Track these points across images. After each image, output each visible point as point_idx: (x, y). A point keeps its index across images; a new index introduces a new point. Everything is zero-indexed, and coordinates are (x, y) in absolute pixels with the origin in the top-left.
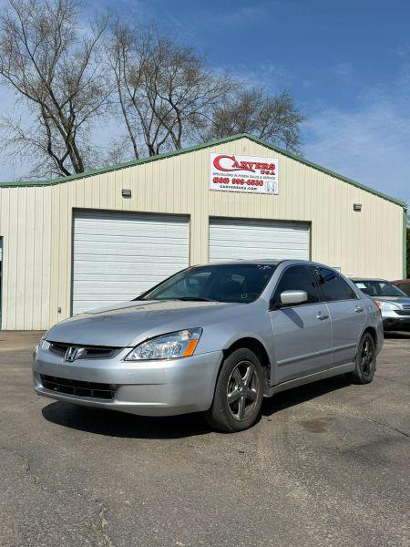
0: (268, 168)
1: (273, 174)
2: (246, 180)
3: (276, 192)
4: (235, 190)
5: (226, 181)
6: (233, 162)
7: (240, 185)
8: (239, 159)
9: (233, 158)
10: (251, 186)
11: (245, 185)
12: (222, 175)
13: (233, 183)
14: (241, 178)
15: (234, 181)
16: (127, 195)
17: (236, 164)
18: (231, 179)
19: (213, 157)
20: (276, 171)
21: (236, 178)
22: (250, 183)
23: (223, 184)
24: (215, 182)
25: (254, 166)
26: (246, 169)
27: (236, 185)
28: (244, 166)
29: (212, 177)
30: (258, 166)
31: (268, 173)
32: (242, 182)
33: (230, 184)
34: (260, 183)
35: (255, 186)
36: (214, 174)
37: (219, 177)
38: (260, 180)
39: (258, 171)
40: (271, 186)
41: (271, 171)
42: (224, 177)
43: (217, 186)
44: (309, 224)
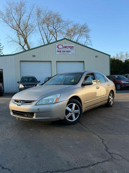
0: (72, 47)
1: (73, 49)
2: (66, 51)
3: (74, 54)
5: (61, 51)
7: (64, 52)
8: (64, 45)
9: (62, 45)
11: (66, 52)
12: (59, 50)
15: (63, 51)
17: (63, 47)
18: (62, 51)
19: (57, 45)
20: (74, 48)
22: (67, 52)
26: (66, 48)
27: (63, 52)
28: (65, 47)
29: (57, 51)
30: (69, 47)
31: (72, 49)
32: (65, 52)
33: (62, 52)
34: (70, 52)
39: (69, 48)
43: (58, 53)
44: (84, 62)
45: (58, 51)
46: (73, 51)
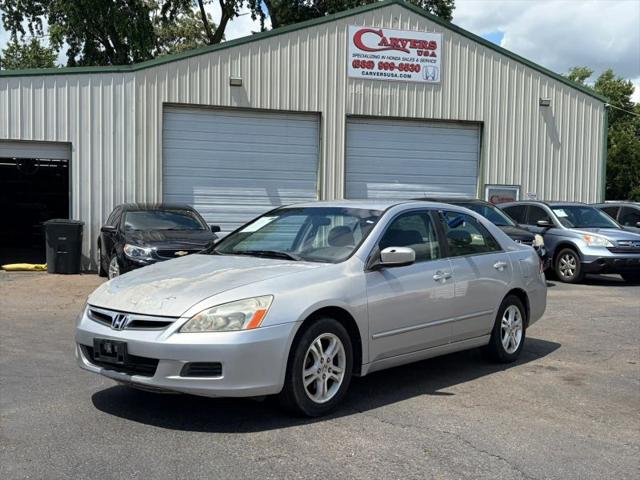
0: (425, 47)
1: (433, 55)
2: (397, 63)
3: (439, 80)
4: (383, 77)
5: (370, 65)
6: (379, 39)
7: (388, 71)
8: (388, 34)
9: (380, 33)
10: (403, 72)
11: (396, 71)
12: (366, 57)
13: (380, 68)
14: (390, 61)
15: (382, 66)
16: (236, 85)
17: (384, 42)
18: (376, 62)
19: (354, 30)
20: (438, 52)
21: (384, 61)
22: (402, 67)
23: (366, 70)
24: (355, 67)
25: (409, 43)
26: (398, 48)
27: (383, 71)
28: (395, 44)
29: (352, 59)
30: (414, 43)
31: (426, 54)
32: (391, 66)
33: (376, 69)
34: (416, 69)
35: (409, 73)
36: (354, 55)
37: (361, 59)
38: (415, 63)
39: (414, 52)
40: (430, 72)
41: (430, 52)
42: (367, 60)
43: (358, 73)
44: (481, 125)
45: (356, 64)
46: (430, 68)
